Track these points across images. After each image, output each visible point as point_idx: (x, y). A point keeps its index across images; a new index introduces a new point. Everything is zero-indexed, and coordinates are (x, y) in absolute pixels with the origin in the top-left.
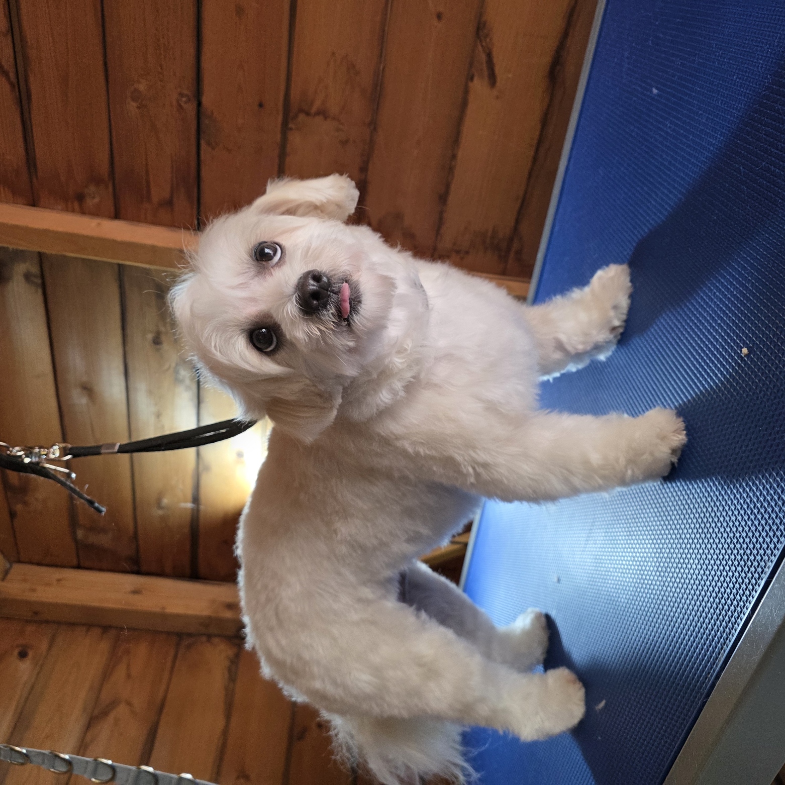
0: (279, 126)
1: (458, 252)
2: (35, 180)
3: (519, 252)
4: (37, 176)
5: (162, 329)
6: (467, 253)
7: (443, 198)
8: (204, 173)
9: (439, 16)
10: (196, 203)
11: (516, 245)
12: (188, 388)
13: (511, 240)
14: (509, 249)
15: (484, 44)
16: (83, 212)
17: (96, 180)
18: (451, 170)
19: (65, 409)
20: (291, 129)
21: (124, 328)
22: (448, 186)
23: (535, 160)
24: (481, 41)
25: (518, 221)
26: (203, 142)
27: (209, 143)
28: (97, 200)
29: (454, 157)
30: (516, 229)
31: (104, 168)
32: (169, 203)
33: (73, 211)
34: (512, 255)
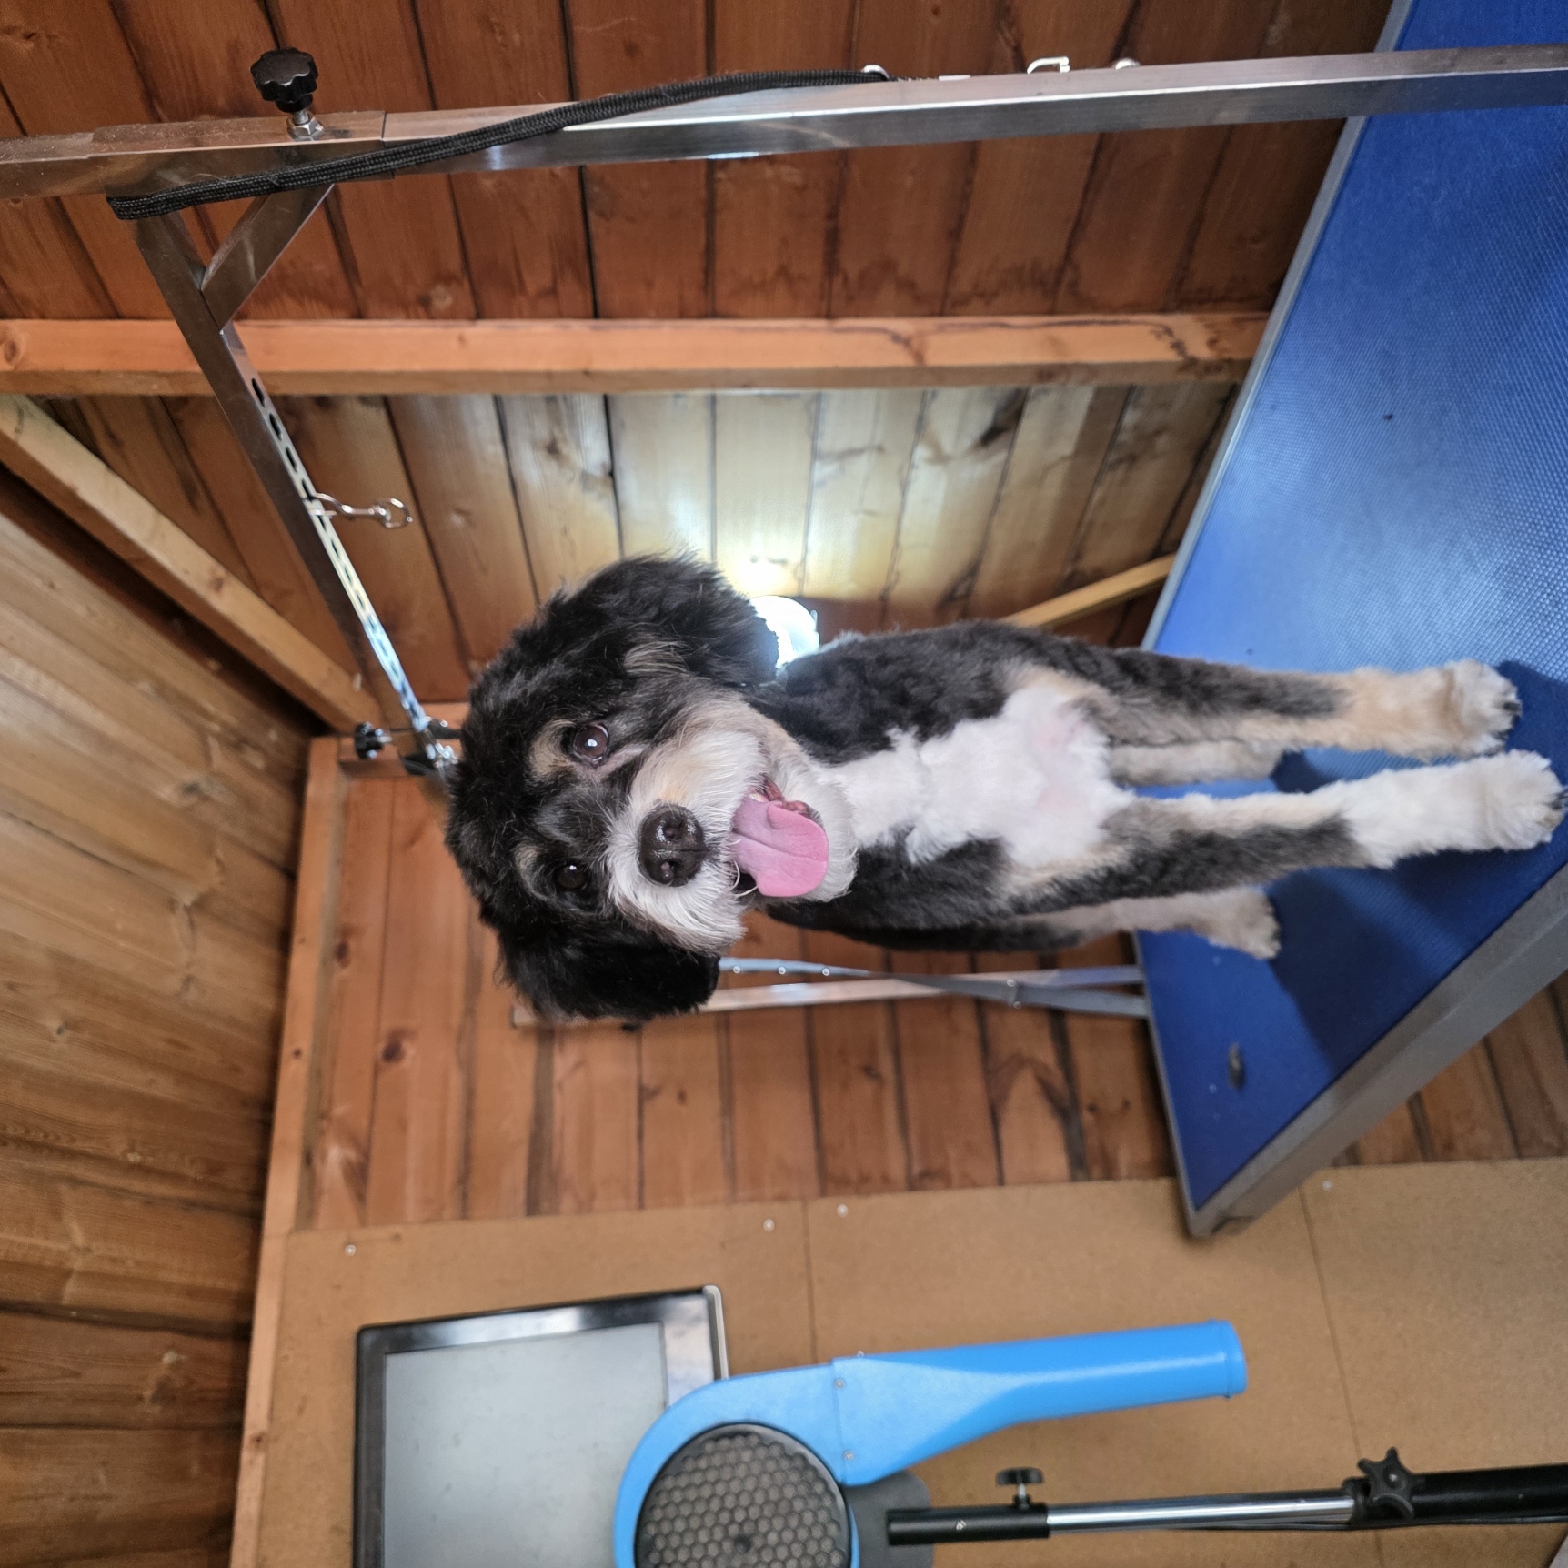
0: (703, 179)
1: (981, 296)
2: (358, 289)
3: (1074, 285)
4: (360, 283)
5: (557, 433)
6: (995, 294)
7: (955, 234)
8: (598, 249)
9: (936, 12)
10: (589, 286)
11: (1069, 276)
12: (600, 497)
13: (1061, 270)
14: (1058, 282)
15: (1007, 35)
16: (430, 316)
17: (446, 279)
18: (965, 198)
19: (435, 537)
20: (720, 180)
21: (504, 439)
22: (962, 218)
23: (1093, 168)
24: (1002, 33)
25: (1070, 247)
26: (592, 215)
27: (602, 214)
28: (449, 301)
29: (969, 182)
30: (1068, 256)
31: (454, 264)
32: (553, 291)
33: (418, 317)
34: (1063, 289)
